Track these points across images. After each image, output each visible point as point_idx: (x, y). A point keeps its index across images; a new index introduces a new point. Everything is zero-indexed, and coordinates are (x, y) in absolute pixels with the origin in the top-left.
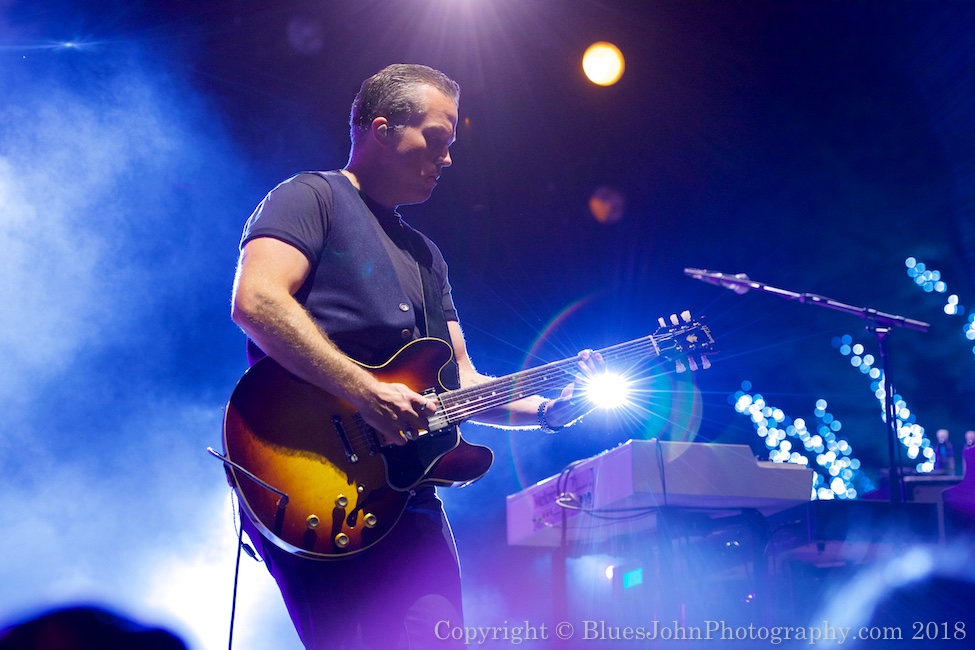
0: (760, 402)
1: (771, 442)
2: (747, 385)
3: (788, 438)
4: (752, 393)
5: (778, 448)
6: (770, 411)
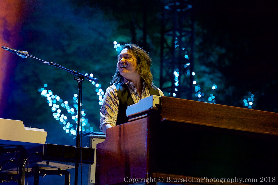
0: (51, 93)
1: (54, 109)
4: (48, 89)
6: (53, 97)
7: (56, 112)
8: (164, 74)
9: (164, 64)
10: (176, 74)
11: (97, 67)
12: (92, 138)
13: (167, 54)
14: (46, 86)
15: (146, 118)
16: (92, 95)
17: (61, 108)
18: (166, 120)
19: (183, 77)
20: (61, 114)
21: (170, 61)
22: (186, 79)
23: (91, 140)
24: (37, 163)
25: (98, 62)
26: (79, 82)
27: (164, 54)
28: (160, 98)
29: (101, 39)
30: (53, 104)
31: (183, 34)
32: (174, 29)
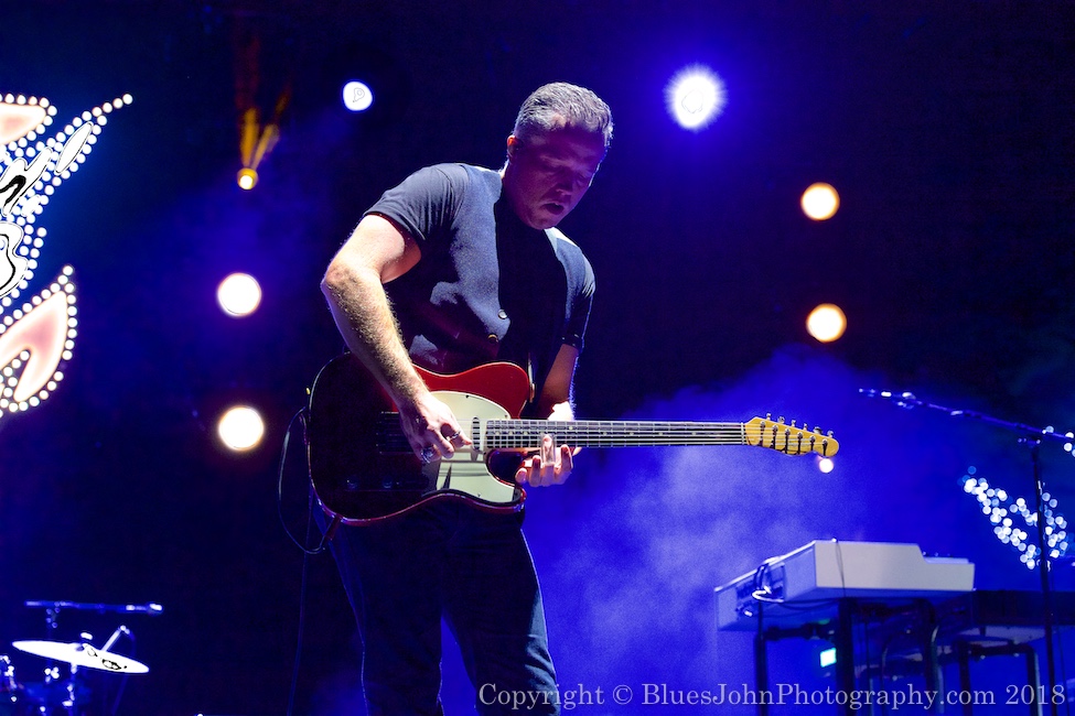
0: (984, 485)
1: (995, 519)
2: (972, 470)
3: (1010, 515)
4: (977, 477)
5: (1001, 524)
6: (992, 493)
20: (1012, 527)
30: (992, 507)
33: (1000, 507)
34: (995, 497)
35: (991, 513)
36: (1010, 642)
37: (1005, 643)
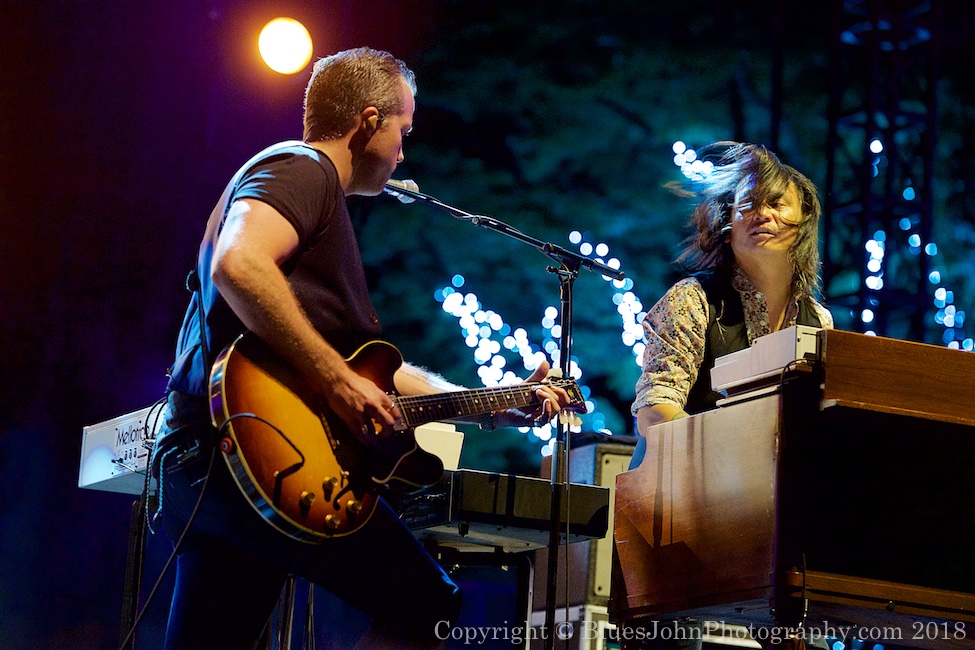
0: (473, 303)
1: (481, 356)
4: (464, 290)
6: (482, 316)
7: (488, 364)
8: (836, 250)
9: (837, 218)
10: (875, 249)
11: (619, 226)
12: (603, 454)
13: (847, 185)
14: (459, 280)
15: (775, 398)
16: (603, 313)
17: (504, 352)
18: (836, 407)
19: (895, 260)
20: (505, 370)
21: (857, 208)
22: (905, 266)
23: (599, 459)
24: (431, 529)
25: (622, 207)
26: (565, 278)
27: (837, 186)
28: (819, 335)
29: (635, 134)
30: (479, 338)
31: (901, 121)
32: (869, 108)
33: (491, 338)
34: (485, 324)
35: (477, 346)
36: (499, 549)
37: (492, 550)
